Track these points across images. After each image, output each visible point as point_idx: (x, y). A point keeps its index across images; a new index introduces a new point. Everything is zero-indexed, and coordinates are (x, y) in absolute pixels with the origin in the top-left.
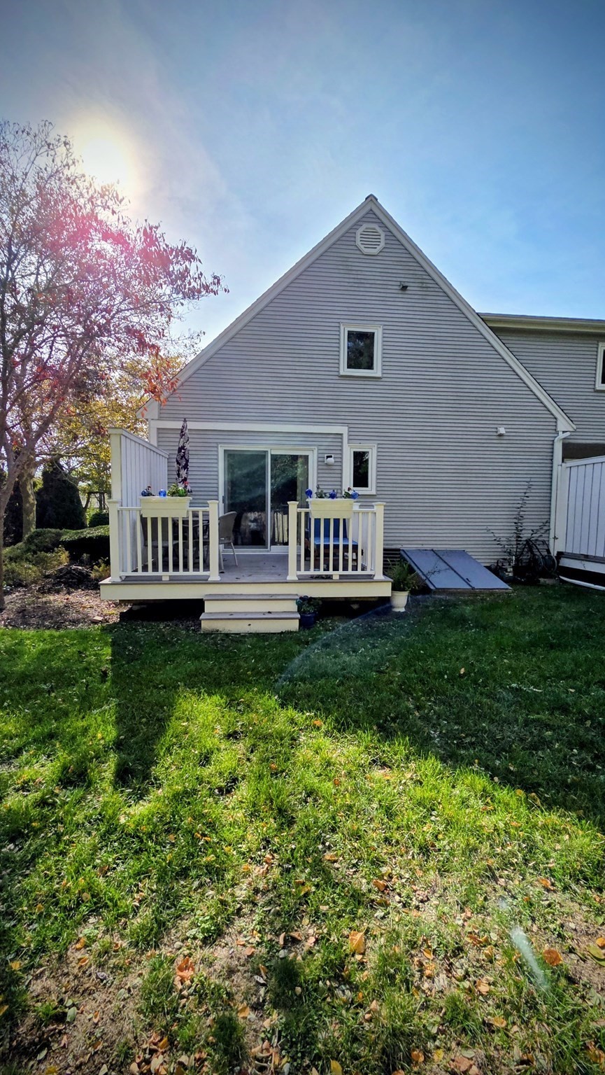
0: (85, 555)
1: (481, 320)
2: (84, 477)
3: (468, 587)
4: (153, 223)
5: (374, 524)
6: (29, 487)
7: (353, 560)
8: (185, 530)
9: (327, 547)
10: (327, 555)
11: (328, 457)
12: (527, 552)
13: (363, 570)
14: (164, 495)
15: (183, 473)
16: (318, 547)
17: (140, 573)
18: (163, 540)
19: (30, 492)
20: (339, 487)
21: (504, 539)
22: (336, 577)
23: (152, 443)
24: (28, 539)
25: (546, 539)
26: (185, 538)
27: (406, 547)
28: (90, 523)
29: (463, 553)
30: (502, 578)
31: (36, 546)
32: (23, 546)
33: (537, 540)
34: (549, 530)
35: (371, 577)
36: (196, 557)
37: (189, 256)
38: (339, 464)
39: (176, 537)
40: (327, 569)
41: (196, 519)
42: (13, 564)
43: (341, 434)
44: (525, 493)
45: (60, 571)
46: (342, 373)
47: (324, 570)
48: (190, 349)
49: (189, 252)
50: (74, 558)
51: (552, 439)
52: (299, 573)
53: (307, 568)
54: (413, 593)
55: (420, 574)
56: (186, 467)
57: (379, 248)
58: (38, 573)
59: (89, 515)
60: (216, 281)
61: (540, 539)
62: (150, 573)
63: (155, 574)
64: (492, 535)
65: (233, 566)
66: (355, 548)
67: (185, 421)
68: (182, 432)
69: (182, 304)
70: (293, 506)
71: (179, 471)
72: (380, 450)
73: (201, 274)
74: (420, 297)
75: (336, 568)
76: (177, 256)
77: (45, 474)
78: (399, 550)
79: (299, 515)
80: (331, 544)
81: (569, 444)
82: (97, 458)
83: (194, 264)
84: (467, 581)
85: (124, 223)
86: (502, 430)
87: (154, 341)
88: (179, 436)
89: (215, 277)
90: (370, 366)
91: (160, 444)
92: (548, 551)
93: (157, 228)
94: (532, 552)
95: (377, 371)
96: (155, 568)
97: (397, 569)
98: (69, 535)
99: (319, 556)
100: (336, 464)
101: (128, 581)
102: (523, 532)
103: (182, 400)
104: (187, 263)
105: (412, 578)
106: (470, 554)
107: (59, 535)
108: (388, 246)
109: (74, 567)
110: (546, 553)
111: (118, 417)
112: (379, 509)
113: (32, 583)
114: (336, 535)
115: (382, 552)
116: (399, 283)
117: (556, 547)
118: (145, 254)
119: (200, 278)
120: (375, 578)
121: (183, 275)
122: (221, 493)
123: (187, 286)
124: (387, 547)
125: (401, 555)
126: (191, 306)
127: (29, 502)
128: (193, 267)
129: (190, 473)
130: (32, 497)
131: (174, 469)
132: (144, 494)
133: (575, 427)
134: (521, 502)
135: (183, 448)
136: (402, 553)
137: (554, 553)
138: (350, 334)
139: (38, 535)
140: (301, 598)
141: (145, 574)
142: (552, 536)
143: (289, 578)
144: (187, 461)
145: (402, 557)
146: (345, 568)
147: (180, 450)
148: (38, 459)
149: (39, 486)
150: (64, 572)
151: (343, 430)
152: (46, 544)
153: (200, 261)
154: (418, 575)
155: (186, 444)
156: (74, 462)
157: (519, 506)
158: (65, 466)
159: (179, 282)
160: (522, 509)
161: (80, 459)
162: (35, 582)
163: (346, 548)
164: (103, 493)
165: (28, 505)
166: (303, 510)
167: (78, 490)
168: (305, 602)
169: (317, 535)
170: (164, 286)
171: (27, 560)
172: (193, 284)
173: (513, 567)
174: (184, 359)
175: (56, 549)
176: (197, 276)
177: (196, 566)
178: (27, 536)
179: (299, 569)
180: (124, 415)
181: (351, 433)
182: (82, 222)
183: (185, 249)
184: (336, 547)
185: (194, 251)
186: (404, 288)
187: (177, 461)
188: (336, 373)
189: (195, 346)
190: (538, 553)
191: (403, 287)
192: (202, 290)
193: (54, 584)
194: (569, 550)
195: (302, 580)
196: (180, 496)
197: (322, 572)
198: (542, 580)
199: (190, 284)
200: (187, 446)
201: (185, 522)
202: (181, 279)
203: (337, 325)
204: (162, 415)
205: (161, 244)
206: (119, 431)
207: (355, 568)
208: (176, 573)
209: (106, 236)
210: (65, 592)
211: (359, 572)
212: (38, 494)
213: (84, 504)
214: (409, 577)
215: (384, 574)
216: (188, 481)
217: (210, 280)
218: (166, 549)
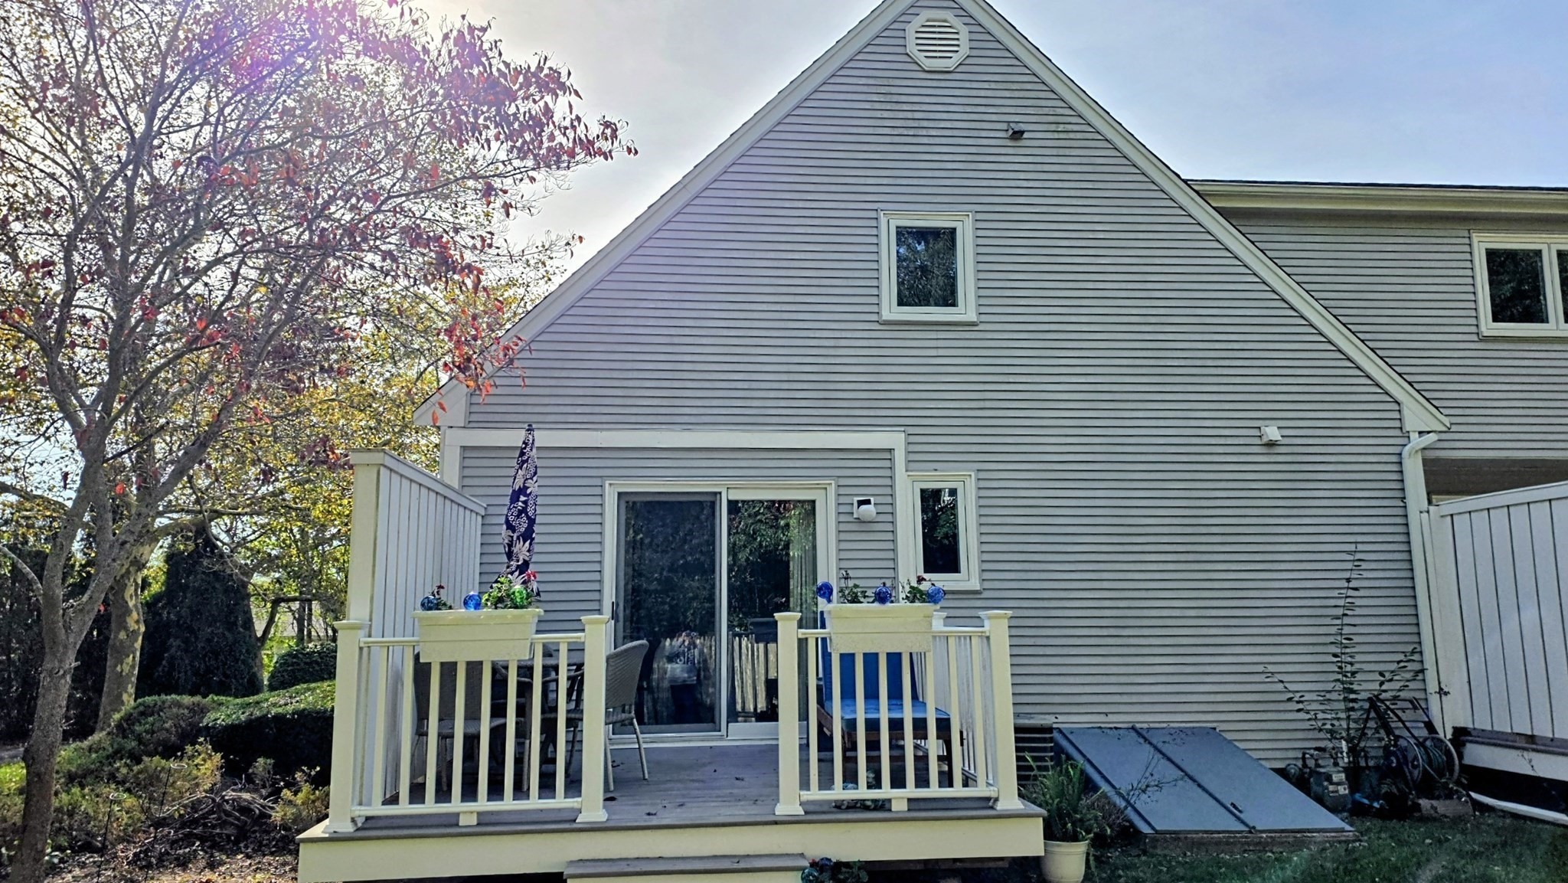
0: (261, 760)
1: (1194, 195)
2: (268, 563)
3: (1243, 828)
4: (478, 23)
5: (987, 666)
6: (131, 590)
7: (940, 758)
8: (524, 689)
9: (873, 726)
10: (873, 745)
11: (861, 503)
12: (1377, 731)
13: (965, 784)
14: (478, 606)
15: (521, 549)
16: (850, 726)
17: (405, 807)
18: (467, 718)
19: (131, 604)
20: (891, 573)
21: (1313, 696)
22: (899, 806)
23: (447, 481)
24: (119, 726)
25: (1419, 695)
26: (523, 711)
27: (1065, 721)
28: (272, 676)
29: (1210, 735)
30: (1320, 800)
31: (139, 739)
32: (106, 744)
33: (1396, 698)
34: (1422, 671)
35: (987, 803)
36: (548, 760)
37: (553, 83)
38: (889, 518)
39: (499, 710)
40: (875, 783)
41: (551, 662)
42: (76, 790)
43: (890, 450)
44: (1348, 580)
45: (195, 806)
46: (886, 315)
47: (869, 787)
48: (537, 268)
49: (555, 74)
50: (234, 770)
51: (1397, 450)
52: (806, 796)
53: (826, 782)
54: (1100, 843)
55: (1111, 793)
56: (528, 536)
57: (956, 59)
58: (137, 814)
59: (269, 658)
60: (608, 131)
61: (1402, 694)
62: (430, 806)
63: (444, 808)
64: (1280, 687)
65: (637, 780)
66: (944, 726)
67: (530, 430)
68: (522, 454)
69: (533, 179)
70: (787, 623)
71: (510, 545)
72: (982, 484)
73: (578, 119)
74: (1054, 152)
75: (898, 781)
76: (527, 84)
77: (171, 558)
78: (1049, 730)
79: (802, 643)
80: (884, 716)
81: (1437, 461)
82: (304, 516)
83: (563, 100)
84: (1234, 810)
85: (415, 22)
86: (1272, 433)
87: (469, 257)
88: (514, 463)
89: (607, 125)
90: (949, 298)
91: (467, 482)
92: (1430, 726)
93: (484, 30)
94: (1389, 731)
95: (966, 309)
96: (443, 793)
97: (1050, 780)
98: (225, 711)
99: (854, 748)
100: (881, 518)
101: (370, 829)
102: (1359, 677)
103: (528, 382)
104: (548, 98)
105: (1091, 807)
106: (1229, 736)
107: (203, 711)
108: (975, 53)
109: (229, 794)
110: (1424, 733)
111: (361, 420)
112: (997, 626)
113: (121, 840)
114: (895, 694)
115: (1012, 736)
116: (1004, 126)
117: (1450, 716)
118: (456, 81)
119: (574, 127)
120: (1000, 806)
121: (538, 123)
122: (609, 595)
123: (546, 145)
124: (1025, 722)
125: (1057, 744)
126: (551, 183)
127: (126, 629)
128: (560, 108)
129: (537, 548)
130: (135, 615)
131: (498, 539)
132: (428, 605)
133: (1447, 421)
134: (1341, 602)
135: (523, 490)
136: (1056, 734)
137: (1446, 733)
138: (901, 232)
139: (145, 712)
140: (814, 864)
141: (417, 809)
142: (1432, 686)
143: (782, 810)
144: (532, 522)
145: (1059, 750)
146: (922, 781)
147: (515, 497)
148: (162, 522)
149: (156, 588)
150: (204, 808)
151: (894, 440)
152: (163, 735)
153: (577, 93)
154: (1105, 795)
155: (529, 483)
156: (245, 527)
157: (1340, 612)
158: (224, 537)
159: (527, 137)
160: (1346, 620)
161: (262, 520)
162: (127, 839)
163: (920, 726)
164: (310, 601)
165: (122, 635)
166: (812, 633)
167: (249, 596)
168: (826, 875)
169: (848, 694)
170: (495, 145)
171: (112, 777)
172: (560, 138)
173: (1346, 770)
174: (522, 291)
175: (189, 748)
176: (567, 123)
177: (547, 784)
178: (117, 716)
179: (805, 784)
180: (377, 416)
181: (912, 448)
182: (324, 21)
183: (546, 71)
184: (896, 725)
185: (564, 74)
186: (1017, 135)
187: (507, 522)
188: (874, 317)
189: (548, 262)
190: (1406, 734)
191: (1015, 133)
192: (578, 150)
193: (173, 843)
194: (1483, 723)
195: (814, 814)
196: (516, 607)
197: (863, 792)
198: (1424, 803)
199: (552, 138)
200: (533, 488)
201: (526, 670)
202: (531, 129)
203: (873, 214)
204: (474, 417)
205: (494, 62)
206: (378, 458)
207: (947, 779)
208: (495, 806)
209: (372, 48)
210: (202, 863)
211: (958, 791)
212: (150, 606)
213: (259, 627)
214: (1085, 802)
215: (1020, 795)
216: (532, 569)
217: (595, 130)
218: (471, 742)
